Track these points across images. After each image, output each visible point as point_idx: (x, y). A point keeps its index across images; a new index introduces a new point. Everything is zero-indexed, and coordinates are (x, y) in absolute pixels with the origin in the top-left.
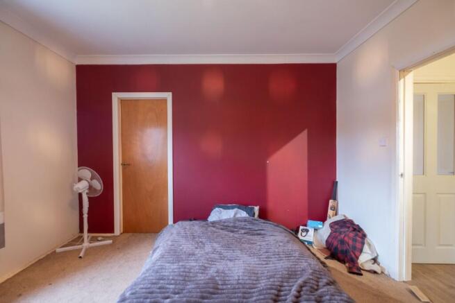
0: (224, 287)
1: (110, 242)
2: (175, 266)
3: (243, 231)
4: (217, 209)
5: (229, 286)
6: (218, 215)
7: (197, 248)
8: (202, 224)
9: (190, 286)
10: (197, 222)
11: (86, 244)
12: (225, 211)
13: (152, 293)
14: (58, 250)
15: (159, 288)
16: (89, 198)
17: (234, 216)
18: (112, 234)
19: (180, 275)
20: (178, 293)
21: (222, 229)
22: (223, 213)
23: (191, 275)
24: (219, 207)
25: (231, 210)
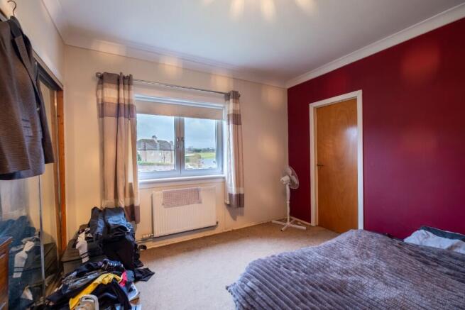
0: (350, 294)
1: (304, 228)
2: (321, 257)
3: (446, 270)
4: (422, 231)
5: (355, 297)
6: (419, 238)
7: (356, 256)
8: (384, 240)
9: (319, 275)
10: (379, 236)
11: (288, 223)
12: (437, 238)
13: (290, 262)
14: (273, 221)
15: (296, 263)
16: (291, 190)
17: (449, 249)
18: (309, 224)
19: (318, 264)
20: (306, 273)
21: (410, 254)
22: (430, 239)
23: (328, 269)
24: (429, 230)
25: (447, 240)
